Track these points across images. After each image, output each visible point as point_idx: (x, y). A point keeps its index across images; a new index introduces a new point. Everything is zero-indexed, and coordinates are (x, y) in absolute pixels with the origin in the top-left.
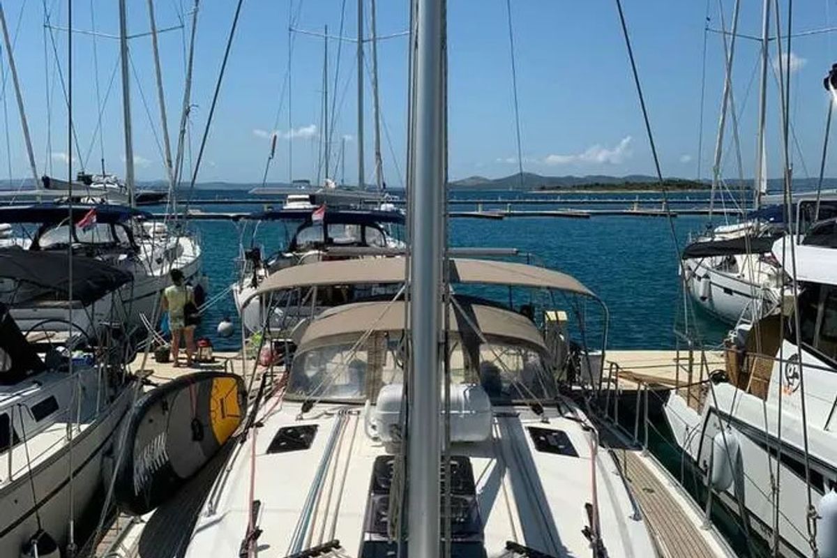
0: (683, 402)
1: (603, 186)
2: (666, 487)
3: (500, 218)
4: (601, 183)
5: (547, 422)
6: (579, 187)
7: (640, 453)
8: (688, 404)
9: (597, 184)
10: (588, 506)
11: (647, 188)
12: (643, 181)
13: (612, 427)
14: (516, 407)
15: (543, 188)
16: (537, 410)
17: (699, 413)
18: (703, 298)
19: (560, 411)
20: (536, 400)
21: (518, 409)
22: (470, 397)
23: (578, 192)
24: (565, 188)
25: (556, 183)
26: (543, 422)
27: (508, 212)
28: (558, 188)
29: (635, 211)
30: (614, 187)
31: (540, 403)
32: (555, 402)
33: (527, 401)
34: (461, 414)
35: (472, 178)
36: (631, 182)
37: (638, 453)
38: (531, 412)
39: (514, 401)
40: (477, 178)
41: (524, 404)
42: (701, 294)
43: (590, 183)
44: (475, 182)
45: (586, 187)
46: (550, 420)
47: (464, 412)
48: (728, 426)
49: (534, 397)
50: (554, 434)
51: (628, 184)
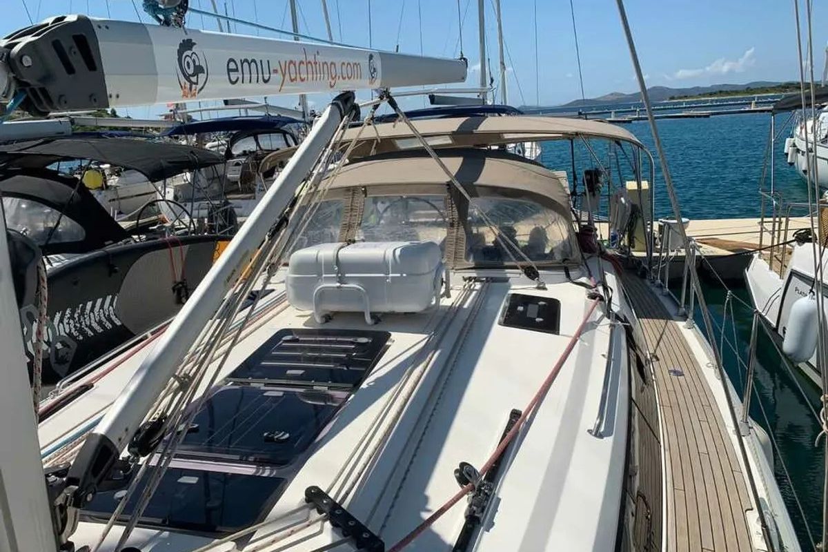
0: (766, 265)
1: (727, 93)
2: (704, 368)
3: (630, 122)
4: (724, 90)
5: (545, 289)
6: (704, 95)
7: (684, 323)
8: (771, 269)
9: (721, 92)
10: (515, 415)
11: (767, 91)
12: (763, 86)
13: (662, 294)
14: (507, 271)
15: (673, 98)
16: (531, 273)
17: (781, 277)
18: (805, 172)
19: (568, 275)
20: (529, 262)
21: (509, 273)
22: (400, 256)
23: (703, 99)
24: (691, 97)
25: (684, 94)
26: (538, 288)
27: (636, 116)
28: (686, 97)
29: (752, 109)
30: (737, 92)
31: (533, 265)
32: (563, 265)
33: (519, 264)
34: (388, 278)
35: (612, 94)
36: (752, 87)
37: (681, 325)
38: (524, 276)
39: (506, 264)
40: (616, 94)
41: (515, 267)
42: (803, 169)
43: (714, 91)
44: (615, 98)
45: (711, 94)
46: (547, 286)
47: (391, 275)
48: (811, 291)
49: (528, 259)
50: (542, 303)
51: (749, 90)
